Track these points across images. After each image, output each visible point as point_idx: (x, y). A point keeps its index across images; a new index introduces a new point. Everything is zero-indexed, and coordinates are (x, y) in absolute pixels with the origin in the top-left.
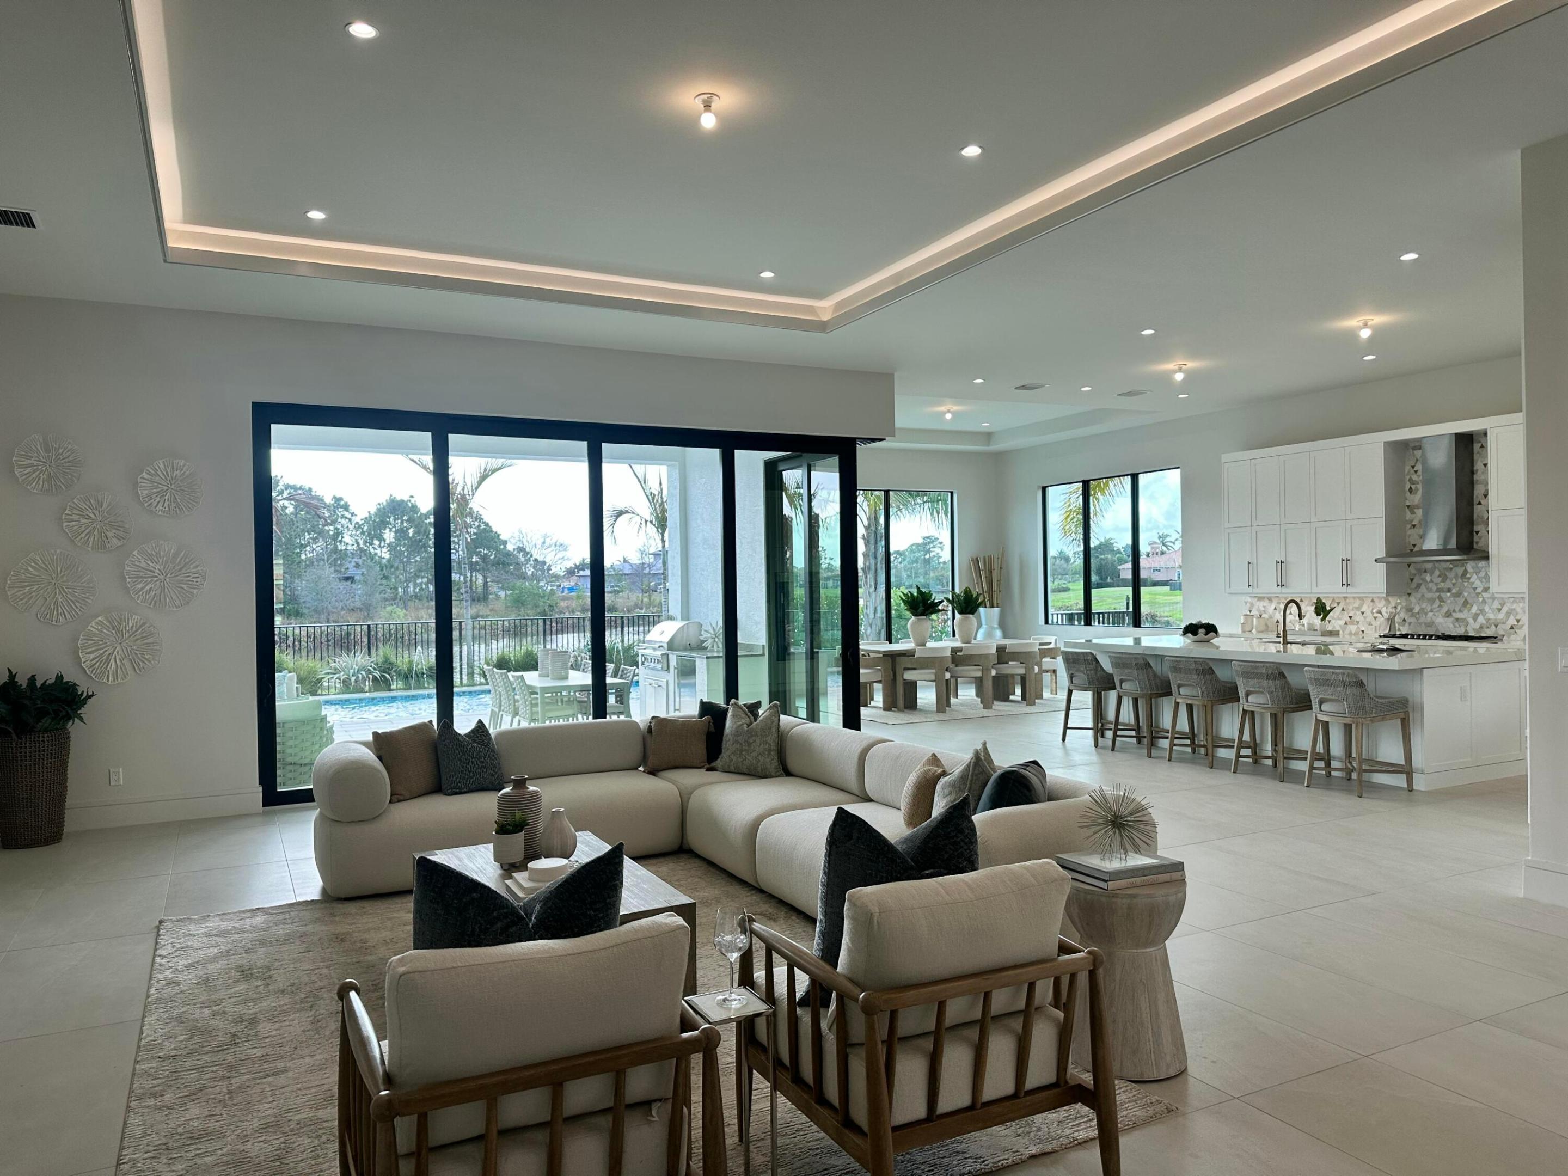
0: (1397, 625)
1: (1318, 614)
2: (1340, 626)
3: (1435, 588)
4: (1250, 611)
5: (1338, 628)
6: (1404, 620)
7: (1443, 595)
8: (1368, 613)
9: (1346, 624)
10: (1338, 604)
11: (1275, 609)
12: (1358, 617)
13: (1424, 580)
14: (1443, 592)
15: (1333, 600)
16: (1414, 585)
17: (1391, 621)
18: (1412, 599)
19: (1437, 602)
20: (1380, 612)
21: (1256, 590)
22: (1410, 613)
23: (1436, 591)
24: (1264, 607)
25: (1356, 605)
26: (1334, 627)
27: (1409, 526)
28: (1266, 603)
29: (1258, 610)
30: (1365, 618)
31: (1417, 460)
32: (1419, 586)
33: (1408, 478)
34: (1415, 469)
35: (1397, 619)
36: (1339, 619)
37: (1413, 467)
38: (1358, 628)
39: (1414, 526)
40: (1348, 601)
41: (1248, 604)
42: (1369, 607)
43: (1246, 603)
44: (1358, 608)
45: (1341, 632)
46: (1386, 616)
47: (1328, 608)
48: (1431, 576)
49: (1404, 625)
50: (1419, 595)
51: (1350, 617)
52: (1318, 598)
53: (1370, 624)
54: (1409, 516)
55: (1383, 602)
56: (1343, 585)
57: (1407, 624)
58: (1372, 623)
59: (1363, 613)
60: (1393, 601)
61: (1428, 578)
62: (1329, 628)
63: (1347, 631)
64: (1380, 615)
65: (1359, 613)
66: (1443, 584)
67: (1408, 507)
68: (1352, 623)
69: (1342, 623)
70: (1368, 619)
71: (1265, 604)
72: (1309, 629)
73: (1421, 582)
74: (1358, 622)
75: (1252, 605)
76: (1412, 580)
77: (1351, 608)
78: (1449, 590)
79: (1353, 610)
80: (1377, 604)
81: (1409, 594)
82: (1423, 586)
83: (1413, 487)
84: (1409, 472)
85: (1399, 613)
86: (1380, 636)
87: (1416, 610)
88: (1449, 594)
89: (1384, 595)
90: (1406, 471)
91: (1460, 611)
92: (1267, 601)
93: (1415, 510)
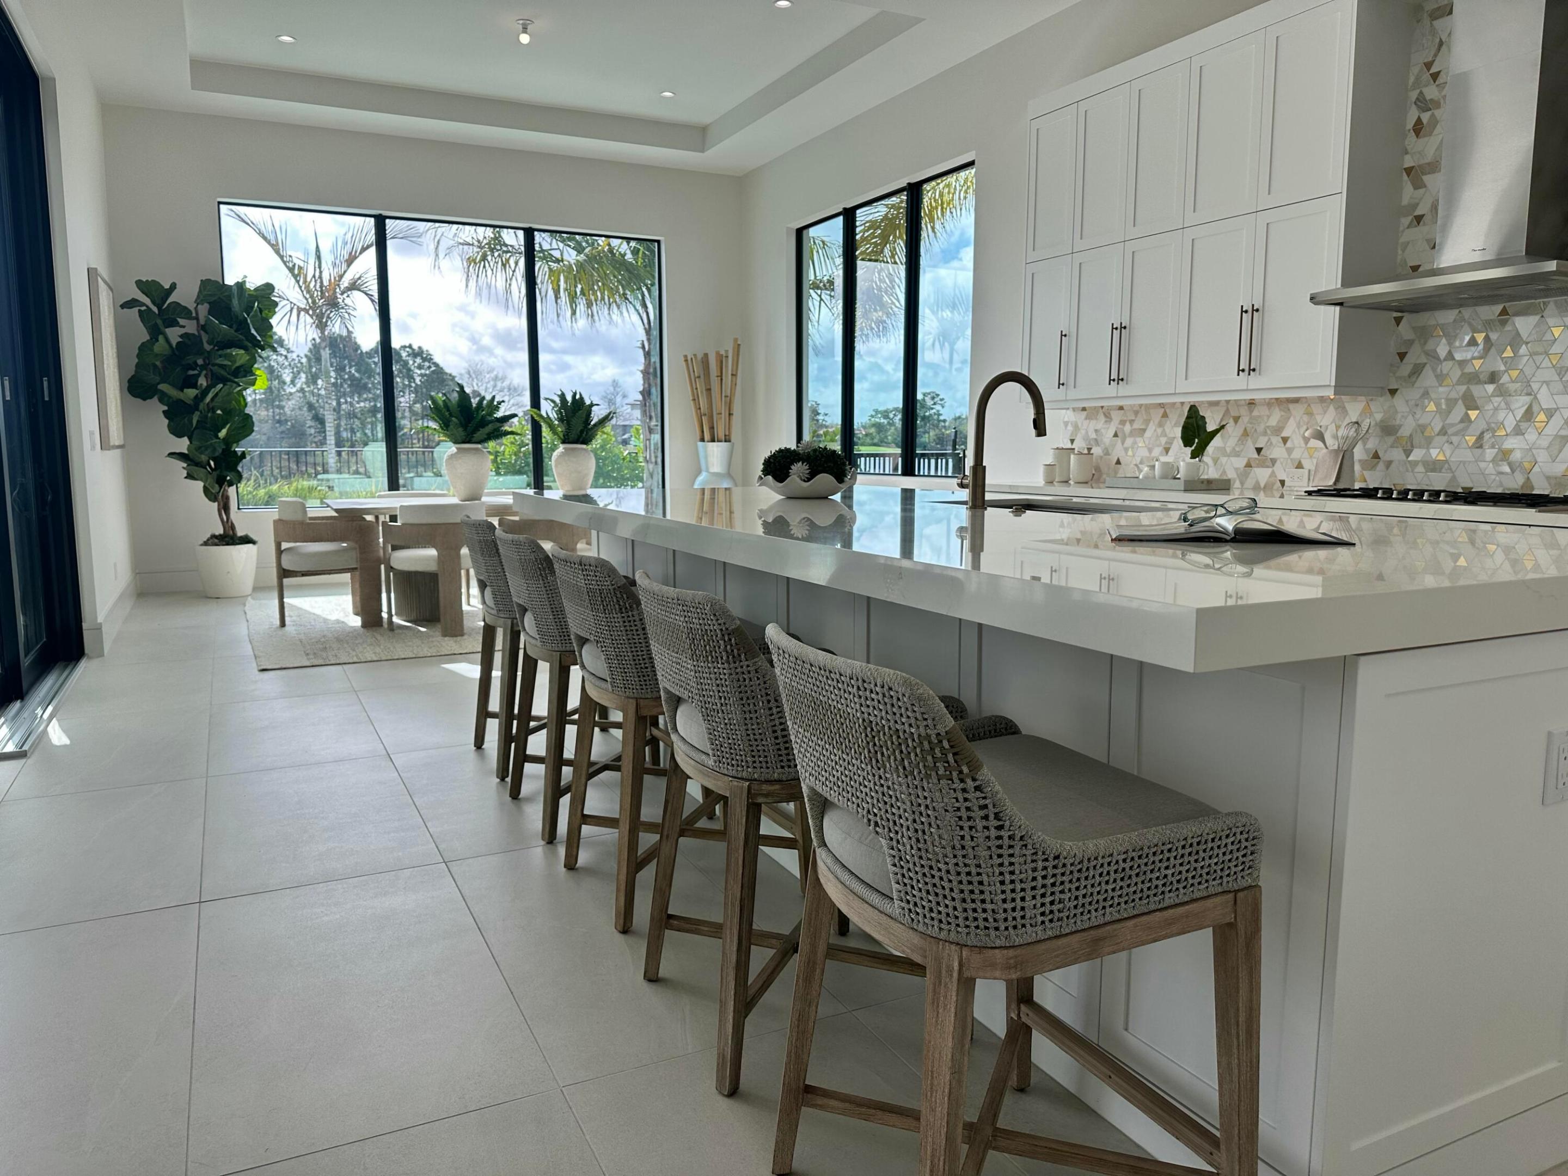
0: (1357, 467)
1: (1187, 441)
2: (1236, 469)
3: (1456, 373)
4: (1072, 441)
5: (1231, 475)
6: (1376, 456)
7: (1477, 390)
8: (1296, 441)
9: (1249, 465)
10: (1236, 419)
11: (1116, 435)
12: (1277, 452)
13: (1433, 355)
14: (1479, 382)
15: (1227, 411)
16: (1406, 369)
17: (1344, 457)
18: (1398, 401)
19: (1460, 409)
20: (1320, 436)
21: (1072, 394)
22: (1390, 440)
23: (1459, 382)
24: (1096, 431)
25: (1273, 422)
26: (1224, 472)
27: (1406, 221)
28: (1100, 423)
29: (1086, 438)
30: (1290, 451)
31: (1441, 43)
32: (1417, 370)
33: (1414, 95)
34: (1433, 70)
35: (1359, 453)
36: (1237, 454)
37: (1428, 65)
38: (1273, 474)
39: (1419, 219)
40: (1255, 413)
41: (1070, 428)
42: (1299, 426)
43: (1066, 424)
44: (1278, 430)
45: (1237, 484)
46: (1332, 443)
47: (1210, 427)
48: (1450, 344)
49: (1373, 468)
50: (1413, 394)
51: (1259, 450)
52: (1193, 410)
53: (1300, 466)
54: (1408, 193)
55: (1331, 411)
56: (1240, 371)
57: (1381, 466)
58: (1304, 463)
59: (1285, 440)
60: (1355, 409)
61: (1442, 351)
62: (1211, 473)
63: (1250, 483)
64: (1320, 444)
65: (1276, 440)
66: (1478, 364)
67: (1409, 171)
68: (1262, 465)
69: (1240, 463)
70: (1296, 455)
71: (1098, 427)
72: (1164, 476)
73: (1423, 359)
74: (1274, 461)
75: (1076, 428)
76: (1402, 356)
77: (1261, 428)
78: (1493, 378)
79: (1265, 433)
80: (1318, 418)
81: (1393, 392)
82: (1428, 371)
83: (1425, 117)
84: (1418, 78)
85: (1364, 439)
86: (1310, 493)
87: (1405, 432)
88: (1490, 388)
89: (1330, 393)
90: (1412, 79)
91: (1518, 431)
92: (1102, 418)
93: (1425, 178)
